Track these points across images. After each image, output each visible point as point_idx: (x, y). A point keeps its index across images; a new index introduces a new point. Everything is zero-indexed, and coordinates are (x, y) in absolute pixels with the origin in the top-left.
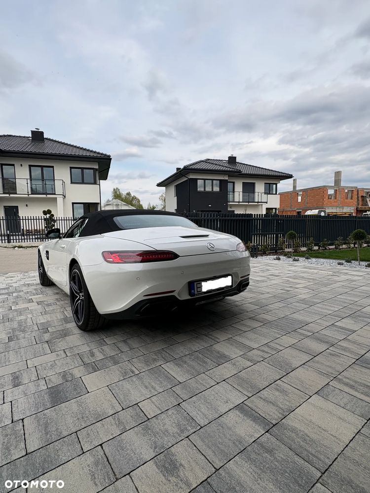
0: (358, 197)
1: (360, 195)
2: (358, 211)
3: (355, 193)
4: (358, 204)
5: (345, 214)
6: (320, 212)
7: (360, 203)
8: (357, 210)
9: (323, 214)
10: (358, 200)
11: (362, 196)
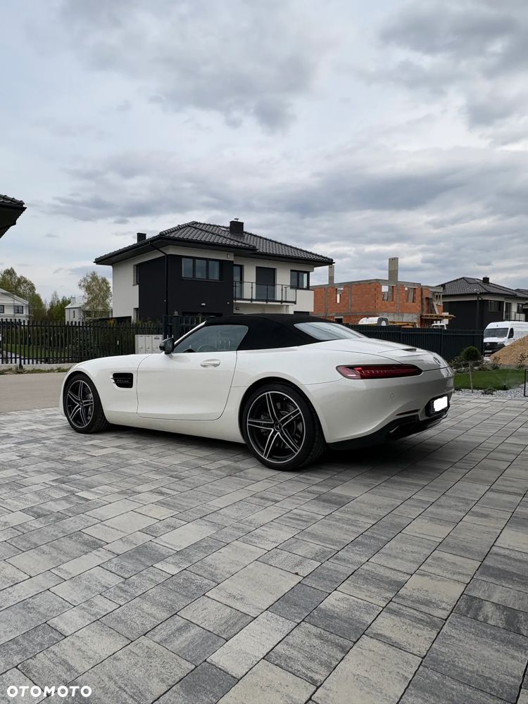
0: (422, 299)
1: (424, 296)
2: (423, 321)
3: (418, 293)
4: (422, 310)
5: (408, 325)
6: (380, 320)
7: (425, 309)
8: (421, 320)
9: (384, 324)
10: (422, 304)
11: (427, 298)
